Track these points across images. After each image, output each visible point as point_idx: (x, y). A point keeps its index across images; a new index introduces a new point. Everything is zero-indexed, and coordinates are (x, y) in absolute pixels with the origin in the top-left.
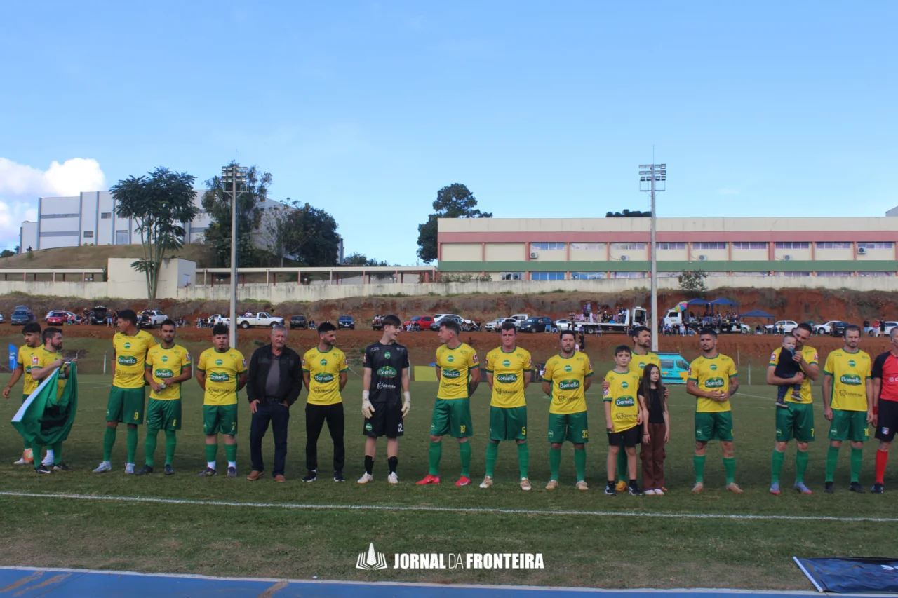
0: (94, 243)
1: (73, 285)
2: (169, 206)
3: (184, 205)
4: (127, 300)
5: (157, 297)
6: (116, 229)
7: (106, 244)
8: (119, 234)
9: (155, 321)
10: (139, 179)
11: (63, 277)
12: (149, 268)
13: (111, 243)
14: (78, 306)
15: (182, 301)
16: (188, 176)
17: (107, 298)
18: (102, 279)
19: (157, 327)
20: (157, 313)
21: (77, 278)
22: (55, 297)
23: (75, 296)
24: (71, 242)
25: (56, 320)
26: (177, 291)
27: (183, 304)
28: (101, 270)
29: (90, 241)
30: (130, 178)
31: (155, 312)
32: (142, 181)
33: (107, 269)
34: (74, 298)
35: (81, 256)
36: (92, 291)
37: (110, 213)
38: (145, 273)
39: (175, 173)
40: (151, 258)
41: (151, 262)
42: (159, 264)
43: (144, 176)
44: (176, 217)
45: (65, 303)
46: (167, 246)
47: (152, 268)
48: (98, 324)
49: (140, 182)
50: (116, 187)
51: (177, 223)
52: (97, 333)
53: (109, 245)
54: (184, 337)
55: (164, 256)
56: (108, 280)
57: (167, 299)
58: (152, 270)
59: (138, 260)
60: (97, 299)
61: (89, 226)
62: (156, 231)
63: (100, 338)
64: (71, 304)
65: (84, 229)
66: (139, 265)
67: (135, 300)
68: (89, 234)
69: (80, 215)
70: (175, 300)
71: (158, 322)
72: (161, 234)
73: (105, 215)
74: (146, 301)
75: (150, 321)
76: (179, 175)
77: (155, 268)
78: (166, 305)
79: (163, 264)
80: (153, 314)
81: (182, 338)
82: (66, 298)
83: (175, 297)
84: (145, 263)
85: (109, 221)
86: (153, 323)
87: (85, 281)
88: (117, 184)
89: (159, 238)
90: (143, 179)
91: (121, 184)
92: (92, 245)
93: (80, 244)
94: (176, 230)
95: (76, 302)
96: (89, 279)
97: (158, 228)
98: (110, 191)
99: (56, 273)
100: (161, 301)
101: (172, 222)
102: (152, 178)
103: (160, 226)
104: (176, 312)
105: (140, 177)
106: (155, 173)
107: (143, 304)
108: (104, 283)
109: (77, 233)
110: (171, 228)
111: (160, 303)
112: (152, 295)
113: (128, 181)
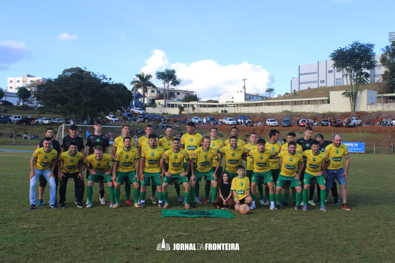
0: (325, 86)
1: (313, 106)
2: (361, 62)
3: (369, 60)
4: (340, 113)
5: (356, 111)
6: (336, 78)
7: (331, 86)
8: (337, 80)
9: (354, 123)
10: (344, 49)
11: (309, 102)
12: (351, 95)
13: (333, 85)
14: (315, 117)
15: (370, 112)
16: (371, 45)
17: (330, 112)
18: (327, 102)
19: (356, 127)
20: (356, 119)
21: (315, 102)
22: (304, 112)
23: (314, 111)
24: (314, 86)
25: (303, 124)
26: (367, 107)
27: (370, 114)
28: (326, 98)
29: (323, 85)
30: (339, 49)
31: (354, 118)
32: (346, 49)
33: (329, 97)
34: (313, 113)
35: (319, 92)
36: (322, 109)
37: (333, 70)
38: (349, 98)
39: (363, 44)
40: (352, 90)
41: (352, 92)
42: (356, 93)
43: (346, 47)
44: (364, 67)
45: (309, 115)
46: (360, 83)
47: (353, 95)
48: (324, 125)
49: (345, 51)
50: (332, 54)
51: (365, 70)
52: (323, 130)
53: (333, 86)
54: (370, 131)
55: (359, 89)
56: (330, 103)
57: (361, 112)
58: (353, 96)
59: (344, 91)
60: (324, 113)
61: (322, 78)
62: (354, 75)
63: (325, 133)
64: (312, 116)
65: (321, 79)
66: (346, 94)
67: (344, 113)
68: (323, 82)
69: (318, 73)
70: (365, 112)
71: (356, 124)
72: (357, 77)
73: (330, 72)
74: (350, 113)
75: (351, 123)
76: (366, 45)
77: (354, 95)
78: (360, 115)
79: (359, 93)
80: (353, 119)
81: (369, 132)
82: (309, 113)
83: (365, 110)
84: (349, 93)
85: (332, 74)
86: (353, 124)
87: (319, 104)
88: (333, 53)
89: (356, 79)
90: (346, 48)
91: (335, 52)
92: (324, 87)
93: (318, 87)
94: (365, 75)
95: (314, 114)
96: (321, 103)
97: (355, 74)
98: (329, 56)
99: (305, 101)
100: (358, 113)
101: (362, 70)
102: (351, 47)
103: (356, 73)
104: (366, 118)
105: (344, 48)
106: (352, 45)
107: (348, 114)
108: (329, 104)
109: (318, 82)
110: (362, 74)
111: (358, 114)
112: (353, 109)
113: (338, 50)
